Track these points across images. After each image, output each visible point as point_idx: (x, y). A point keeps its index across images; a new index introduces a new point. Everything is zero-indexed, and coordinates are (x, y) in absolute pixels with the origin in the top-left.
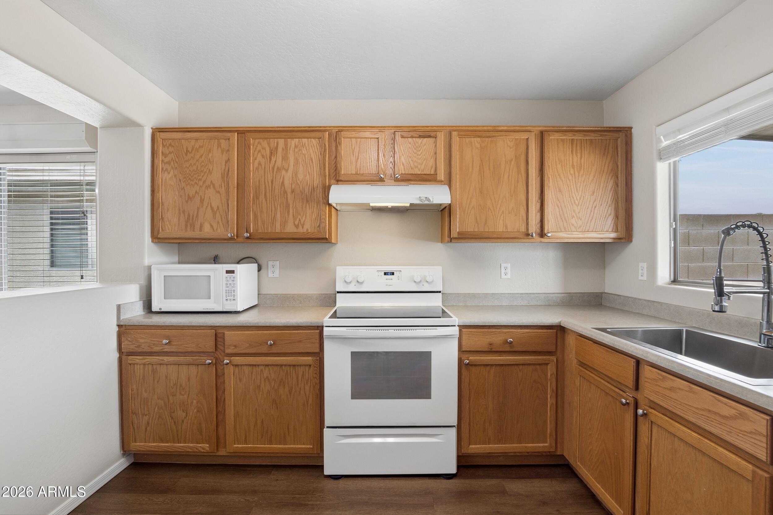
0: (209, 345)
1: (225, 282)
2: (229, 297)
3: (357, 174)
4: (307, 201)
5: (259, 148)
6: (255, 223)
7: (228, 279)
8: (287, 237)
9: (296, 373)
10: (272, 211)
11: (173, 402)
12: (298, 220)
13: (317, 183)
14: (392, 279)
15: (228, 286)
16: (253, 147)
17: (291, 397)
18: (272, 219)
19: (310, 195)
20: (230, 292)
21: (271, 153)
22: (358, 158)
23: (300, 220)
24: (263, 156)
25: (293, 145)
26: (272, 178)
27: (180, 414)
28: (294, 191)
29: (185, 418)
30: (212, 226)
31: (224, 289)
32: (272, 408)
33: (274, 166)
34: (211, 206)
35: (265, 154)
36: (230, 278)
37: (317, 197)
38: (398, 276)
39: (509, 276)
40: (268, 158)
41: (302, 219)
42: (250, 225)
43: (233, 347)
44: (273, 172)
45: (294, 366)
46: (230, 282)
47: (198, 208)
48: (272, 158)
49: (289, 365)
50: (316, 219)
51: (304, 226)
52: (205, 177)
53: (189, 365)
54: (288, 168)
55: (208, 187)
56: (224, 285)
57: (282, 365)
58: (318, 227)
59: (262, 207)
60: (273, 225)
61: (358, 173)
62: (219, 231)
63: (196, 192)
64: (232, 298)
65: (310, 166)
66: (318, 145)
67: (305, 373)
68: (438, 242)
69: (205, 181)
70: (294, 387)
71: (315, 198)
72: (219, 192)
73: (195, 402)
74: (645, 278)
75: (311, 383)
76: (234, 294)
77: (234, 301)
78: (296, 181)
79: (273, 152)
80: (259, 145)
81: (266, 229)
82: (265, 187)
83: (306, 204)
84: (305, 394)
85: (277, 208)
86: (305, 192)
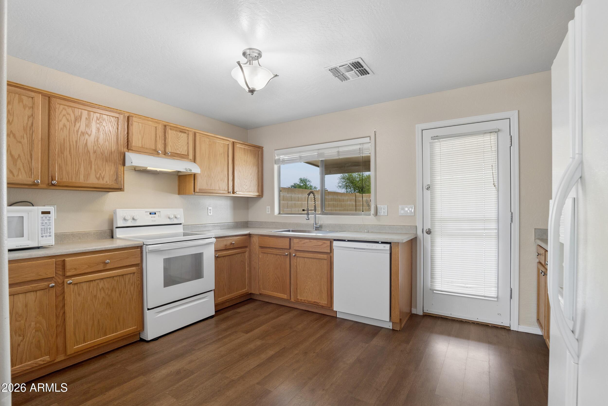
0: (51, 272)
1: (40, 222)
2: (44, 234)
3: (142, 147)
4: (106, 161)
5: (64, 112)
6: (60, 173)
7: (44, 219)
8: (90, 186)
9: (124, 280)
10: (76, 165)
12: (99, 174)
13: (114, 149)
14: (155, 217)
15: (44, 224)
16: (58, 111)
17: (120, 298)
18: (77, 170)
19: (109, 156)
20: (46, 229)
21: (76, 120)
22: (143, 137)
23: (100, 174)
24: (68, 120)
25: (95, 118)
26: (76, 139)
28: (96, 152)
30: (11, 172)
31: (40, 227)
32: (107, 309)
33: (78, 130)
34: (11, 154)
35: (70, 119)
36: (46, 217)
37: (114, 159)
38: (159, 215)
39: (211, 214)
40: (73, 122)
41: (102, 173)
42: (55, 174)
43: (74, 270)
44: (77, 135)
45: (123, 275)
46: (46, 221)
48: (77, 123)
49: (119, 276)
50: (113, 174)
51: (104, 179)
54: (91, 133)
56: (40, 224)
58: (115, 180)
59: (66, 160)
60: (77, 176)
61: (144, 147)
64: (48, 234)
65: (109, 136)
66: (115, 122)
67: (130, 278)
68: (177, 194)
71: (113, 159)
73: (33, 324)
74: (269, 213)
75: (135, 285)
76: (50, 231)
77: (50, 237)
78: (98, 145)
79: (78, 119)
80: (64, 110)
81: (70, 179)
82: (70, 145)
83: (105, 163)
84: (131, 293)
85: (81, 163)
86: (105, 154)
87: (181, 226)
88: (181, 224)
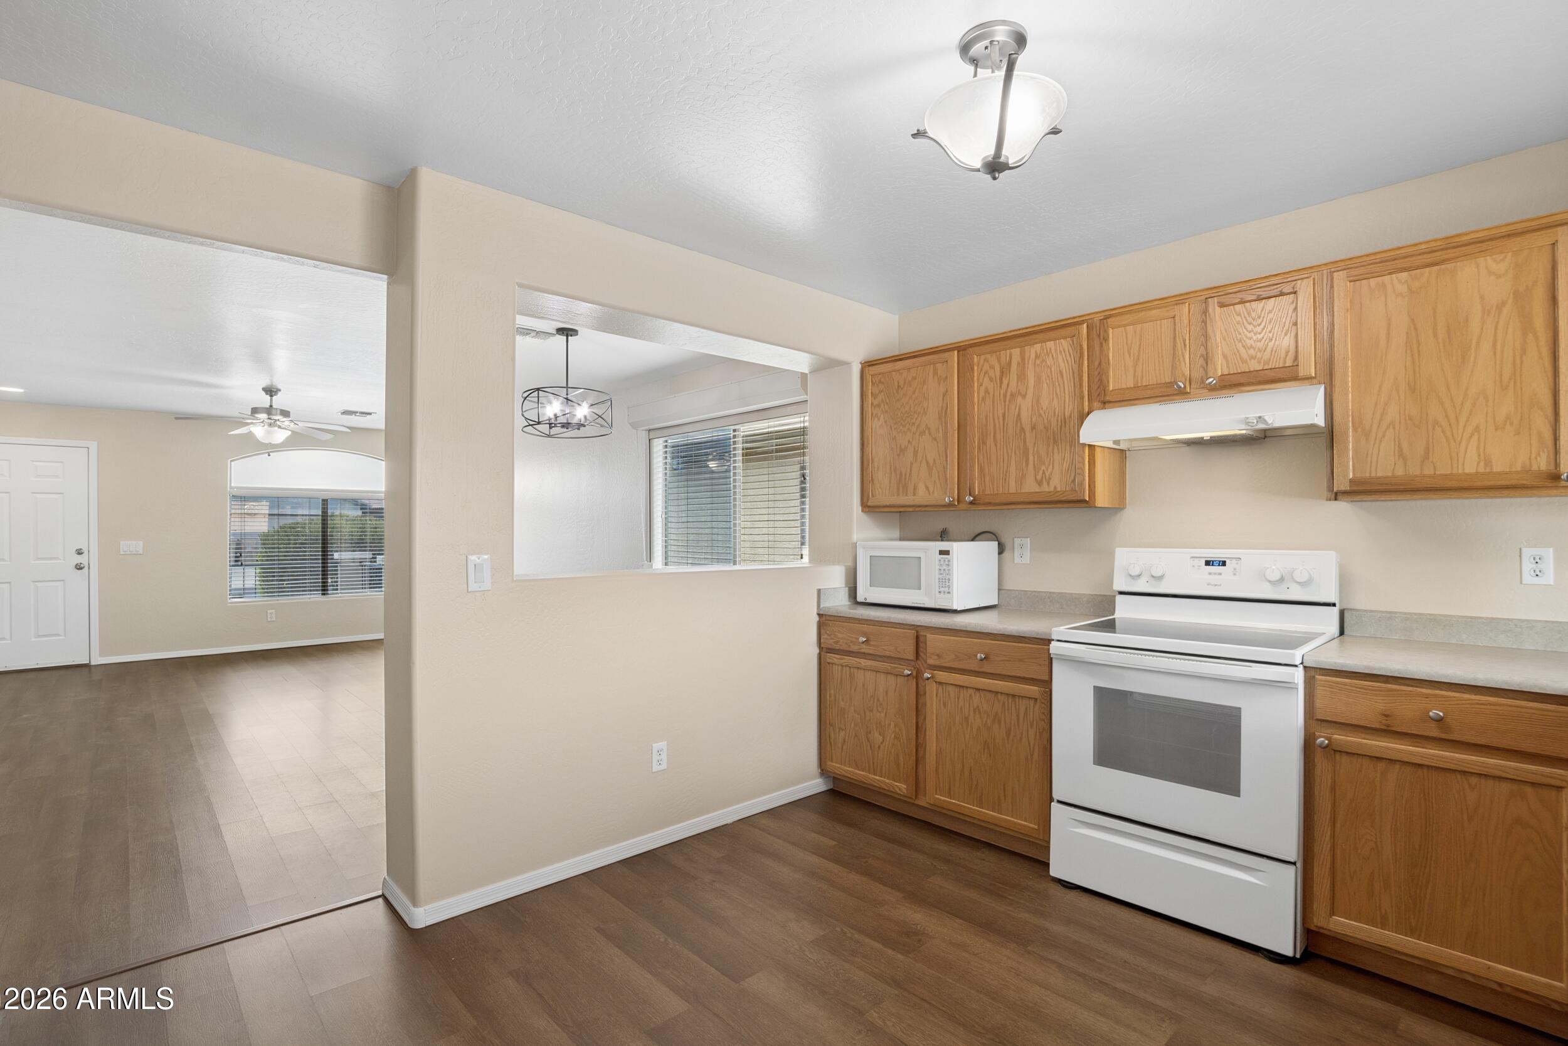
0: (909, 651)
1: (937, 567)
2: (943, 589)
3: (1136, 387)
4: (1055, 442)
5: (986, 367)
6: (981, 480)
7: (942, 562)
9: (1016, 709)
10: (1003, 462)
11: (870, 720)
12: (1041, 472)
13: (1070, 410)
14: (1220, 574)
15: (942, 572)
16: (978, 367)
17: (1008, 743)
18: (1005, 473)
19: (1059, 430)
20: (944, 581)
21: (1002, 373)
22: (1138, 359)
23: (1044, 472)
24: (991, 379)
25: (1033, 356)
26: (1003, 411)
27: (877, 737)
28: (1035, 428)
29: (882, 743)
30: (927, 487)
31: (937, 576)
32: (984, 754)
33: (1006, 392)
34: (926, 460)
35: (993, 377)
36: (944, 561)
37: (1070, 433)
38: (1235, 569)
39: (1547, 579)
40: (998, 381)
41: (1047, 470)
42: (974, 484)
43: (936, 657)
44: (1005, 402)
45: (1014, 696)
46: (945, 567)
47: (912, 463)
48: (1004, 379)
49: (1007, 694)
50: (1068, 469)
51: (1051, 482)
52: (919, 419)
53: (887, 673)
54: (1026, 392)
55: (922, 433)
56: (937, 572)
57: (997, 693)
58: (1072, 483)
59: (990, 455)
60: (1005, 483)
61: (1139, 385)
62: (936, 494)
63: (909, 441)
64: (947, 591)
65: (1059, 385)
66: (1070, 349)
67: (1028, 709)
68: (1328, 500)
69: (918, 426)
70: (1012, 728)
71: (1068, 435)
72: (935, 439)
73: (892, 724)
75: (1037, 727)
76: (949, 584)
77: (948, 594)
78: (1038, 410)
79: (1005, 371)
80: (986, 364)
81: (995, 489)
82: (995, 426)
83: (1053, 446)
84: (1029, 743)
85: (1011, 456)
86: (1052, 428)
87: (1331, 610)
88: (1329, 605)
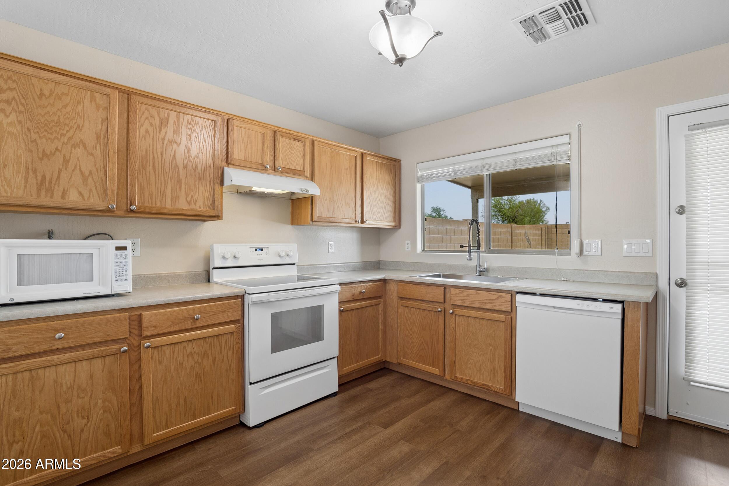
0: (123, 331)
1: (114, 261)
2: (118, 278)
3: (245, 160)
4: (200, 179)
5: (146, 114)
6: (141, 195)
7: (119, 257)
8: (179, 213)
9: (219, 343)
10: (161, 185)
11: (67, 411)
12: (190, 196)
13: (210, 162)
14: (261, 255)
15: (119, 264)
16: (139, 112)
17: (214, 367)
18: (162, 192)
19: (203, 173)
20: (121, 271)
21: (161, 124)
22: (247, 147)
23: (192, 197)
24: (151, 125)
25: (186, 122)
26: (162, 150)
27: (78, 423)
28: (186, 168)
29: (86, 425)
30: (80, 194)
31: (114, 268)
32: (196, 382)
33: (164, 137)
34: (80, 170)
35: (153, 123)
36: (121, 255)
37: (210, 176)
38: (267, 252)
39: (333, 251)
40: (158, 128)
41: (195, 195)
42: (135, 197)
43: (153, 328)
44: (163, 144)
45: (217, 336)
46: (121, 260)
47: (60, 171)
48: (162, 128)
49: (213, 336)
50: (208, 197)
51: (197, 203)
52: (72, 132)
53: (91, 359)
54: (180, 142)
55: (75, 146)
56: (114, 264)
57: (205, 338)
58: (210, 205)
59: (149, 178)
60: (162, 199)
61: (247, 160)
62: (92, 200)
63: (57, 149)
64: (124, 278)
65: (203, 145)
66: (211, 126)
67: (227, 341)
68: (289, 225)
69: (70, 138)
70: (217, 357)
71: (208, 177)
72: (92, 154)
73: (100, 402)
74: (409, 249)
75: (233, 349)
76: (126, 273)
77: (126, 281)
78: (189, 158)
79: (163, 123)
80: (146, 112)
81: (154, 203)
82: (154, 158)
83: (199, 182)
84: (228, 360)
85: (167, 182)
86: (198, 170)
87: (295, 266)
88: (294, 264)
